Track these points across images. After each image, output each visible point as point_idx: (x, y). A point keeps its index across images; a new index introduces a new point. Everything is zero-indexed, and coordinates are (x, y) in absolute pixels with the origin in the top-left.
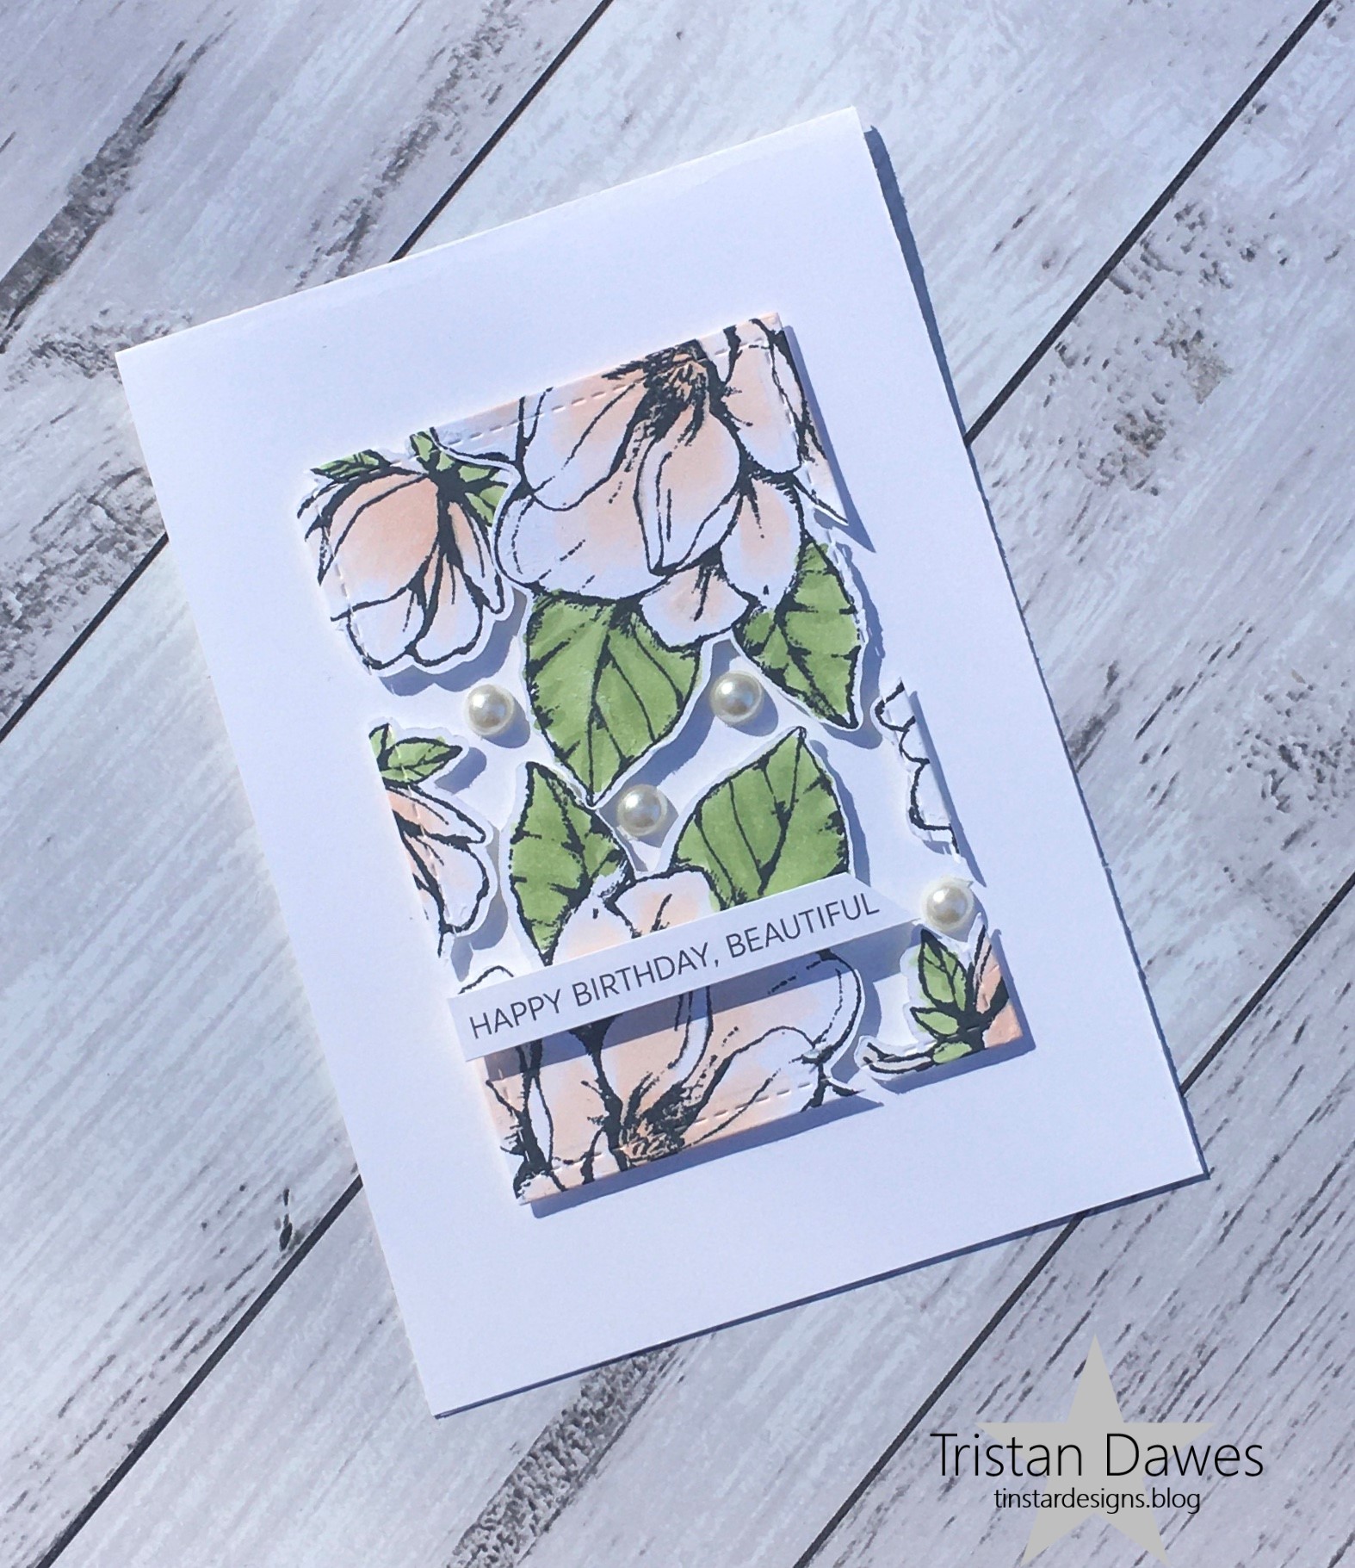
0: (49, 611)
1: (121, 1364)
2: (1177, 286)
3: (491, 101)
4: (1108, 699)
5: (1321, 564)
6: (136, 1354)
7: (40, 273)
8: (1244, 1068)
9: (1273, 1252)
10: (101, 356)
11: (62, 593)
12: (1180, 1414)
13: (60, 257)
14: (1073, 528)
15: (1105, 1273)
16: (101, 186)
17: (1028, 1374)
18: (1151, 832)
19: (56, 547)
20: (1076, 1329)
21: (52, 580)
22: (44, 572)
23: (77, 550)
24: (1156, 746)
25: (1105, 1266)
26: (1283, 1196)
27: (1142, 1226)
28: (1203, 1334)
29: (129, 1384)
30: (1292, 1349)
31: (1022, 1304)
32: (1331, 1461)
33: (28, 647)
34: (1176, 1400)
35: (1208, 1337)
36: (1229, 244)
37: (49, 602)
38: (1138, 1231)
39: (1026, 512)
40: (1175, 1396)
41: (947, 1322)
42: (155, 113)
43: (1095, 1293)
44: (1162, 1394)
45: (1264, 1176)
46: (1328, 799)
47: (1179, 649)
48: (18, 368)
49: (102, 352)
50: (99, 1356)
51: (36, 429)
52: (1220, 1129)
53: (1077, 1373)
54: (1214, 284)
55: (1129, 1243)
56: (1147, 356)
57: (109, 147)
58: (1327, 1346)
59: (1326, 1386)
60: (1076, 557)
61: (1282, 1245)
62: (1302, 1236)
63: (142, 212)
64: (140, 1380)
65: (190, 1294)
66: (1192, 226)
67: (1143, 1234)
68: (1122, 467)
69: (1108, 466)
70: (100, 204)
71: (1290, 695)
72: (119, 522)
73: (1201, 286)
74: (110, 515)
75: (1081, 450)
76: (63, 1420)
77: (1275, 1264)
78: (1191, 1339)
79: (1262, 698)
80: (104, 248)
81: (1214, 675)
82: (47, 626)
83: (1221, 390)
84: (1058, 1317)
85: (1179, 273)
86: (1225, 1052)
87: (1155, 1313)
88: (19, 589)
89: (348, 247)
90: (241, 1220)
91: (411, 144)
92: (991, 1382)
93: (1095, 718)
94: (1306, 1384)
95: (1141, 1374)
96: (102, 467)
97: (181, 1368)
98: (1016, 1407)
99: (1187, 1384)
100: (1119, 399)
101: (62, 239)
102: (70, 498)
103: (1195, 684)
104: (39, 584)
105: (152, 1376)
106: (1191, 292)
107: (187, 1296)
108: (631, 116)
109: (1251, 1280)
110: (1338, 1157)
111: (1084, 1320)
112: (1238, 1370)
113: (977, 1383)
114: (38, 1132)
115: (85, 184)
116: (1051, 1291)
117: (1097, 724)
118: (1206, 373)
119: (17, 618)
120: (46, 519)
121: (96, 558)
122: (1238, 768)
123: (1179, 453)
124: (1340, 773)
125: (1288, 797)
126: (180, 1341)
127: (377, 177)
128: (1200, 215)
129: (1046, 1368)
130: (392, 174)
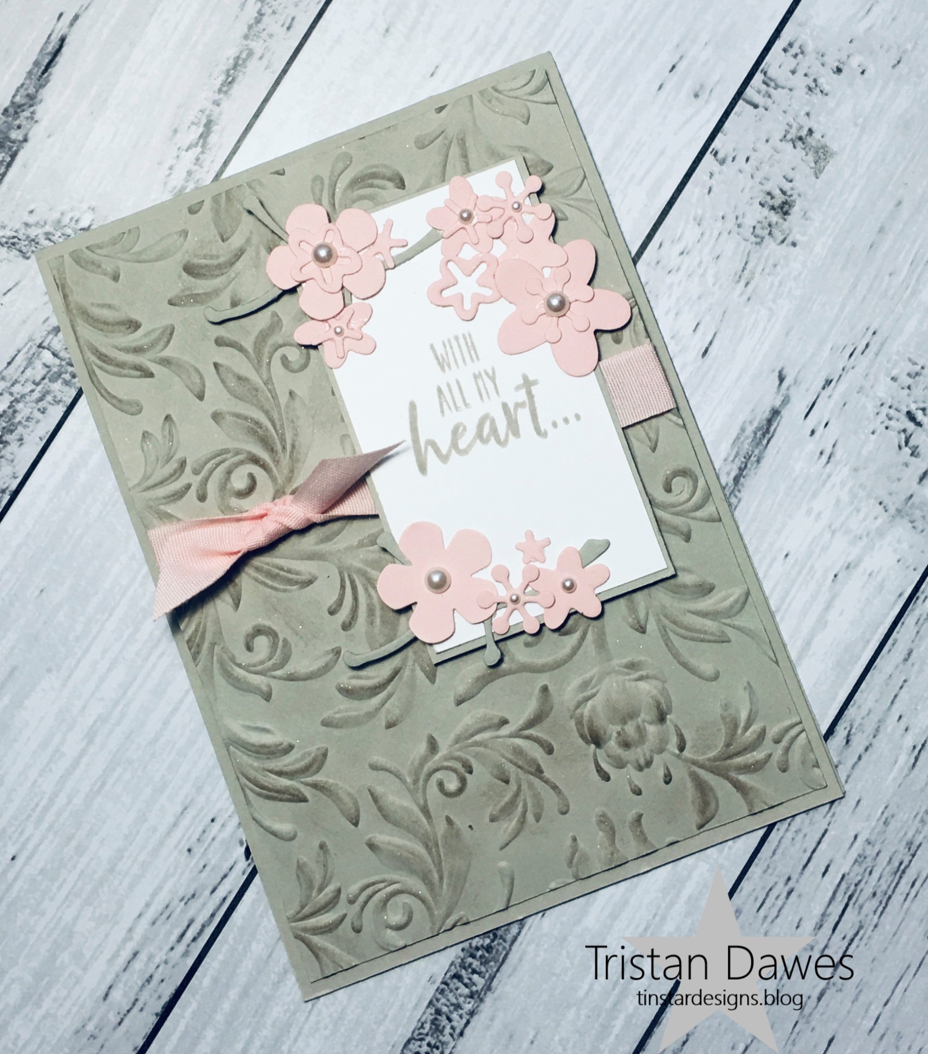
0: (20, 429)
1: (143, 957)
2: (791, 98)
3: (289, 28)
4: (781, 394)
5: (917, 280)
6: (151, 949)
8: (913, 641)
10: (33, 243)
11: (28, 415)
12: (901, 894)
14: (740, 277)
16: (17, 122)
17: (789, 879)
18: (824, 484)
19: (19, 382)
20: (819, 843)
21: (20, 406)
22: (11, 402)
23: (34, 383)
24: (819, 423)
27: (856, 763)
28: (910, 835)
29: (151, 970)
31: (778, 830)
33: (9, 457)
34: (897, 884)
35: (914, 836)
36: (823, 65)
37: (20, 423)
38: (853, 767)
39: (706, 271)
40: (896, 881)
42: (49, 65)
43: (830, 815)
44: (887, 881)
47: (826, 352)
49: (33, 240)
50: (126, 954)
52: (901, 687)
53: (824, 874)
54: (816, 94)
55: (849, 776)
56: (776, 151)
57: (19, 94)
60: (745, 297)
63: (49, 136)
64: (158, 967)
65: (186, 900)
66: (795, 56)
67: (858, 770)
68: (768, 231)
69: (758, 231)
70: (18, 135)
71: (909, 375)
72: (62, 359)
73: (807, 96)
74: (55, 355)
75: (739, 221)
76: (107, 1002)
78: (902, 839)
79: (889, 379)
80: (25, 166)
81: (853, 368)
82: (21, 439)
83: (830, 168)
84: (805, 835)
85: (791, 90)
86: (898, 632)
87: (873, 824)
89: (200, 144)
90: (216, 843)
91: (235, 66)
92: (764, 888)
93: (773, 409)
95: (869, 869)
96: (44, 322)
97: (186, 954)
98: (784, 903)
99: (904, 872)
100: (761, 183)
102: (24, 347)
103: (840, 376)
104: (11, 410)
105: (166, 962)
106: (800, 101)
107: (183, 903)
108: (389, 27)
111: (823, 835)
113: (754, 890)
114: (61, 800)
115: (5, 122)
117: (775, 413)
118: (820, 157)
120: (9, 364)
121: (49, 387)
122: (878, 432)
123: (807, 214)
125: (917, 447)
126: (183, 935)
127: (214, 92)
128: (800, 47)
129: (802, 873)
130: (224, 89)
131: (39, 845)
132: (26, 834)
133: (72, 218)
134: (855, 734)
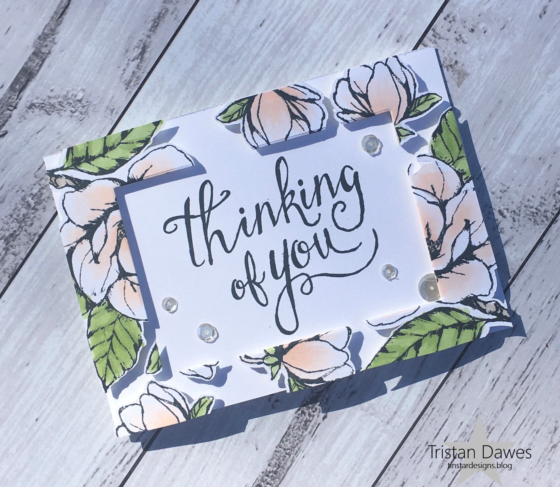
0: (44, 203)
1: (101, 471)
2: (447, 45)
5: (508, 143)
6: (106, 467)
7: (26, 78)
9: (511, 392)
10: (52, 107)
11: (48, 196)
13: (33, 71)
15: (452, 405)
16: (45, 43)
17: (427, 443)
19: (44, 179)
20: (443, 426)
21: (44, 191)
22: (40, 189)
25: (451, 402)
26: (513, 372)
27: (464, 387)
28: (489, 423)
29: (105, 478)
30: (520, 426)
31: (423, 418)
32: (538, 463)
33: (38, 217)
36: (464, 27)
37: (44, 199)
38: (462, 389)
41: (397, 427)
42: (62, 14)
43: (449, 412)
45: (506, 365)
46: (517, 228)
48: (22, 114)
49: (52, 105)
50: (93, 469)
51: (31, 136)
53: (445, 441)
54: (460, 43)
55: (459, 393)
57: (46, 29)
58: (533, 423)
59: (534, 437)
61: (514, 389)
62: (521, 385)
63: (62, 51)
64: (109, 476)
65: (124, 443)
66: (450, 22)
67: (464, 391)
70: (46, 50)
71: (501, 191)
73: (455, 44)
77: (512, 396)
78: (484, 425)
79: (490, 193)
80: (49, 66)
82: (44, 208)
83: (466, 82)
84: (436, 422)
87: (471, 417)
88: (32, 196)
89: (140, 58)
91: (159, 18)
92: (414, 447)
94: (527, 437)
95: (468, 439)
96: (57, 148)
97: (123, 470)
98: (424, 455)
101: (33, 64)
104: (39, 193)
105: (113, 474)
106: (452, 46)
107: (122, 445)
109: (504, 402)
110: (532, 356)
111: (445, 422)
112: (502, 434)
113: (409, 448)
114: (62, 392)
115: (39, 43)
116: (433, 413)
118: (460, 76)
119: (33, 206)
120: (39, 169)
124: (521, 218)
125: (503, 228)
126: (122, 461)
127: (147, 31)
128: (453, 18)
129: (434, 440)
130: (153, 29)
131: (50, 413)
132: (44, 408)
133: (72, 95)
134: (464, 372)
